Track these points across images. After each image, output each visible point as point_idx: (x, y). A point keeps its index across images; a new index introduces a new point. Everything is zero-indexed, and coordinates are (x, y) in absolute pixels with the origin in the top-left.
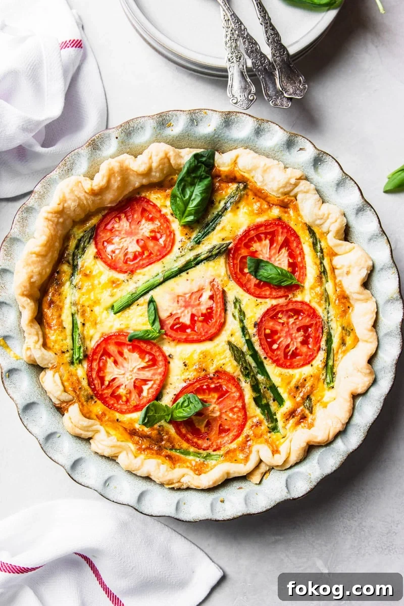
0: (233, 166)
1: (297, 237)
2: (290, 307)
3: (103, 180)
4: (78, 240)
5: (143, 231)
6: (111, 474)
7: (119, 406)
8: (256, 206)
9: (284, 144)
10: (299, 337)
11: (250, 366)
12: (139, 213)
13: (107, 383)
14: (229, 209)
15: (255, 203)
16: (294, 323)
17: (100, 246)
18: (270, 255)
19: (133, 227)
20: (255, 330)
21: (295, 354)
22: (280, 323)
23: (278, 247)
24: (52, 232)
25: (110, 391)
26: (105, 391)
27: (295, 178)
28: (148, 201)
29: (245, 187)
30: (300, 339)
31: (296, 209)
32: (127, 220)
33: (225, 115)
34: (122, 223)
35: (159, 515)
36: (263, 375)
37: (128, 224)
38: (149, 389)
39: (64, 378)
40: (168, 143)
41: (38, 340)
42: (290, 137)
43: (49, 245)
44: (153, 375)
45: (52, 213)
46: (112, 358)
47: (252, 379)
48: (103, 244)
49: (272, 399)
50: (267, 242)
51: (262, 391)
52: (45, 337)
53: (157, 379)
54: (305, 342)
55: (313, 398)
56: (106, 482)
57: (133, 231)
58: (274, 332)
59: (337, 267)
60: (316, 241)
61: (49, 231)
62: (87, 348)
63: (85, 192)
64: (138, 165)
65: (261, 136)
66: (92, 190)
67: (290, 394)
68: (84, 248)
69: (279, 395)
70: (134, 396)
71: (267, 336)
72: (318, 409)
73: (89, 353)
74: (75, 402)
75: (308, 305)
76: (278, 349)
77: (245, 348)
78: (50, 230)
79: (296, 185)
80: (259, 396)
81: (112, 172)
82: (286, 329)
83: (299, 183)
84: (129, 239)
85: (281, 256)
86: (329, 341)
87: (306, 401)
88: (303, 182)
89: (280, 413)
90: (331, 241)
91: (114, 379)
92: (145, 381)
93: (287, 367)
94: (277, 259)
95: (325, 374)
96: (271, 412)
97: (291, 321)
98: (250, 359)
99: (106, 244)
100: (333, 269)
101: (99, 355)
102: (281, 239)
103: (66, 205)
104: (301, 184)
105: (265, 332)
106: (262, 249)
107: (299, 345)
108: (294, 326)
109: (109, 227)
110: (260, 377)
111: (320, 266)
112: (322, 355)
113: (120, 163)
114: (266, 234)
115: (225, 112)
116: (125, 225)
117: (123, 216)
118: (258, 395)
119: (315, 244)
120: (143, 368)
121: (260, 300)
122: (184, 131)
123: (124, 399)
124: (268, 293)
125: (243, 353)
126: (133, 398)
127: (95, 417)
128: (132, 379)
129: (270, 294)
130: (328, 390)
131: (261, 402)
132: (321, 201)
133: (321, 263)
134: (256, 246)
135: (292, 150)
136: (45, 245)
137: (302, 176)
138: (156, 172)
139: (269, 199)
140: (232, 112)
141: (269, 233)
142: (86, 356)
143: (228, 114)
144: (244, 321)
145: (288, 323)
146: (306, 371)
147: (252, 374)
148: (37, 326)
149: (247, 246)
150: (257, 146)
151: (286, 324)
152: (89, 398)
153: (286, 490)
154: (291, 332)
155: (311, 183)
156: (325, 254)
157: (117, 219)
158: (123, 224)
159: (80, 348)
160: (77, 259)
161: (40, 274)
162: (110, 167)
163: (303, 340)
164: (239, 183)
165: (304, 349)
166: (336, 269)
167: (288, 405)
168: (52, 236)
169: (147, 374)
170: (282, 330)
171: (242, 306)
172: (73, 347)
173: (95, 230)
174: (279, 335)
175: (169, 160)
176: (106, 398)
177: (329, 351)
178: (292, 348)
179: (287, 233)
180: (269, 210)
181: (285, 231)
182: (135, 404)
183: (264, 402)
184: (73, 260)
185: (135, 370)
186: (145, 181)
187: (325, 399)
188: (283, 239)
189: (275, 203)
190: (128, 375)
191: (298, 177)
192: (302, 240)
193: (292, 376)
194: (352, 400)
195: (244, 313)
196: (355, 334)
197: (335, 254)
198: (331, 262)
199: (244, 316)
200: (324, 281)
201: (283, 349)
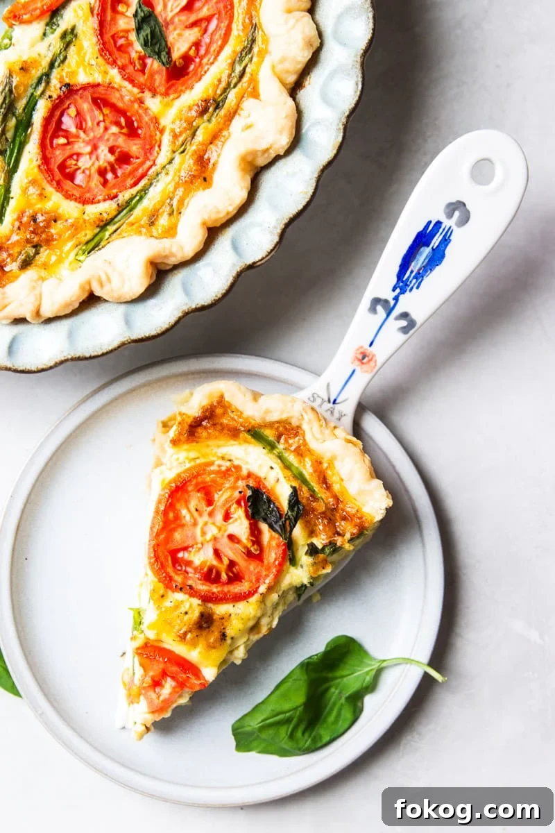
1: (229, 29)
2: (134, 109)
10: (104, 158)
16: (115, 135)
18: (174, 17)
20: (58, 92)
22: (97, 116)
23: (193, 19)
30: (101, 163)
54: (103, 173)
55: (42, 253)
58: (78, 121)
60: (248, 53)
67: (18, 220)
72: (32, 273)
75: (157, 129)
77: (21, 103)
82: (97, 133)
85: (187, 34)
86: (137, 198)
87: (29, 248)
93: (50, 181)
94: (179, 32)
95: (88, 237)
97: (114, 129)
100: (235, 112)
105: (67, 109)
108: (112, 138)
111: (220, 90)
112: (107, 208)
121: (101, 61)
124: (120, 62)
129: (123, 67)
130: (71, 261)
133: (225, 90)
144: (55, 69)
145: (106, 128)
146: (70, 209)
151: (102, 126)
154: (101, 143)
156: (240, 85)
163: (105, 168)
170: (91, 129)
171: (72, 45)
174: (82, 130)
177: (121, 211)
178: (82, 163)
179: (225, 7)
193: (42, 198)
194: (85, 295)
195: (65, 58)
196: (178, 220)
197: (255, 94)
198: (241, 99)
199: (63, 61)
200: (206, 117)
201: (68, 153)
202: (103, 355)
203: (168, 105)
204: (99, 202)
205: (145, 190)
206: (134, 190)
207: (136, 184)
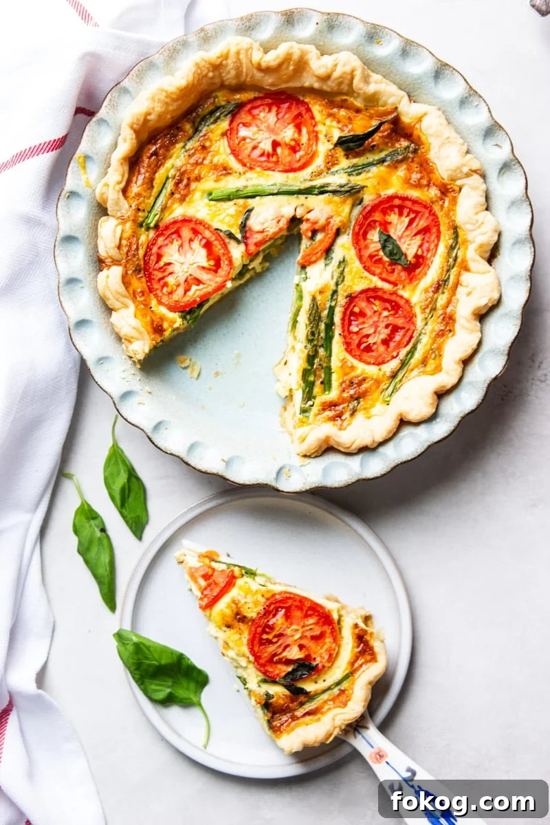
0: (416, 121)
1: (439, 232)
2: (394, 298)
3: (275, 60)
4: (216, 106)
5: (284, 135)
6: (110, 354)
7: (160, 294)
8: (415, 176)
9: (482, 130)
10: (383, 333)
11: (319, 334)
12: (293, 116)
13: (162, 264)
14: (386, 164)
15: (417, 172)
16: (386, 317)
17: (235, 124)
18: (402, 234)
19: (278, 125)
20: (345, 300)
21: (369, 349)
22: (373, 308)
23: (415, 231)
24: (196, 81)
25: (160, 275)
26: (155, 272)
27: (470, 168)
28: (309, 110)
29: (415, 151)
30: (383, 336)
31: (454, 201)
32: (277, 114)
33: (441, 65)
34: (269, 115)
35: (133, 423)
36: (326, 350)
37: (275, 119)
38: (197, 290)
39: (126, 235)
40: (361, 59)
41: (121, 183)
42: (493, 125)
43: (185, 92)
44: (210, 280)
45: (206, 61)
46: (180, 242)
47: (313, 347)
48: (238, 125)
49: (321, 380)
50: (407, 220)
51: (315, 367)
52: (129, 182)
53: (211, 285)
54: (386, 342)
55: (362, 402)
56: (101, 359)
57: (276, 129)
58: (362, 314)
59: (463, 284)
60: (456, 245)
61: (192, 79)
62: (162, 219)
63: (251, 61)
64: (319, 65)
65: (465, 108)
66: (259, 64)
67: (341, 385)
68: (218, 118)
69: (330, 380)
70: (181, 291)
71: (353, 313)
72: (359, 416)
73: (161, 224)
74: (120, 265)
75: (411, 307)
76: (357, 333)
77: (325, 313)
78: (194, 78)
79: (468, 175)
80: (310, 370)
81: (289, 57)
82: (376, 319)
83: (472, 175)
84: (267, 135)
85: (414, 241)
86: (411, 353)
87: (354, 401)
88: (476, 177)
89: (322, 398)
90: (471, 254)
91: (169, 264)
92: (198, 282)
93: (354, 356)
94: (408, 243)
95: (387, 385)
96: (312, 393)
97: (385, 313)
98: (322, 326)
99: (241, 125)
100: (457, 284)
101: (170, 232)
102: (422, 223)
103: (224, 62)
104: (472, 177)
105: (353, 308)
106: (398, 225)
107: (379, 341)
108: (385, 320)
109: (256, 112)
110: (322, 351)
111: (445, 273)
112: (394, 364)
113: (302, 52)
114: (411, 211)
115: (442, 61)
116: (271, 119)
117: (274, 109)
118: (310, 368)
119: (452, 248)
120: (204, 268)
121: (366, 274)
122: (389, 58)
123: (169, 289)
124: (378, 271)
125: (320, 317)
126: (177, 292)
127: (131, 292)
128: (186, 272)
129: (381, 274)
130: (381, 403)
131: (308, 377)
132: (485, 207)
133: (448, 271)
134: (393, 217)
135: (488, 141)
136: (181, 90)
137: (478, 170)
138: (333, 82)
139: (432, 175)
140: (450, 66)
141: (414, 212)
142: (156, 227)
143: (444, 65)
144: (339, 286)
145: (380, 314)
146: (372, 370)
147: (315, 343)
148: (126, 168)
149: (384, 212)
150: (454, 116)
151: (377, 314)
152: (137, 270)
153: (275, 475)
154: (379, 324)
155: (485, 182)
156: (457, 265)
157: (267, 110)
158: (269, 117)
159: (156, 215)
160: (205, 125)
161: (160, 116)
162: (290, 52)
163: (386, 339)
164: (412, 142)
165: (382, 349)
166: (461, 285)
167: (333, 395)
168: (193, 85)
169: (204, 276)
170: (371, 317)
171: (346, 270)
172: (151, 210)
173: (240, 106)
174: (365, 320)
175: (352, 78)
176: (153, 279)
177: (403, 364)
178: (371, 340)
179: (433, 220)
180: (426, 189)
181: (431, 218)
182: (177, 299)
183: (311, 378)
184: (200, 123)
185: (195, 265)
186: (316, 85)
187: (373, 411)
188: (425, 225)
189: (436, 183)
190: (185, 267)
191: (474, 168)
192: (442, 238)
193: (353, 368)
194: (398, 423)
195: (344, 278)
196: (441, 361)
197: (467, 269)
198: (459, 275)
199: (343, 281)
200: (440, 291)
201: (360, 336)
202: (419, 456)
203: (414, 290)
204: (388, 361)
205: (414, 348)
206: (408, 348)
207: (408, 344)
